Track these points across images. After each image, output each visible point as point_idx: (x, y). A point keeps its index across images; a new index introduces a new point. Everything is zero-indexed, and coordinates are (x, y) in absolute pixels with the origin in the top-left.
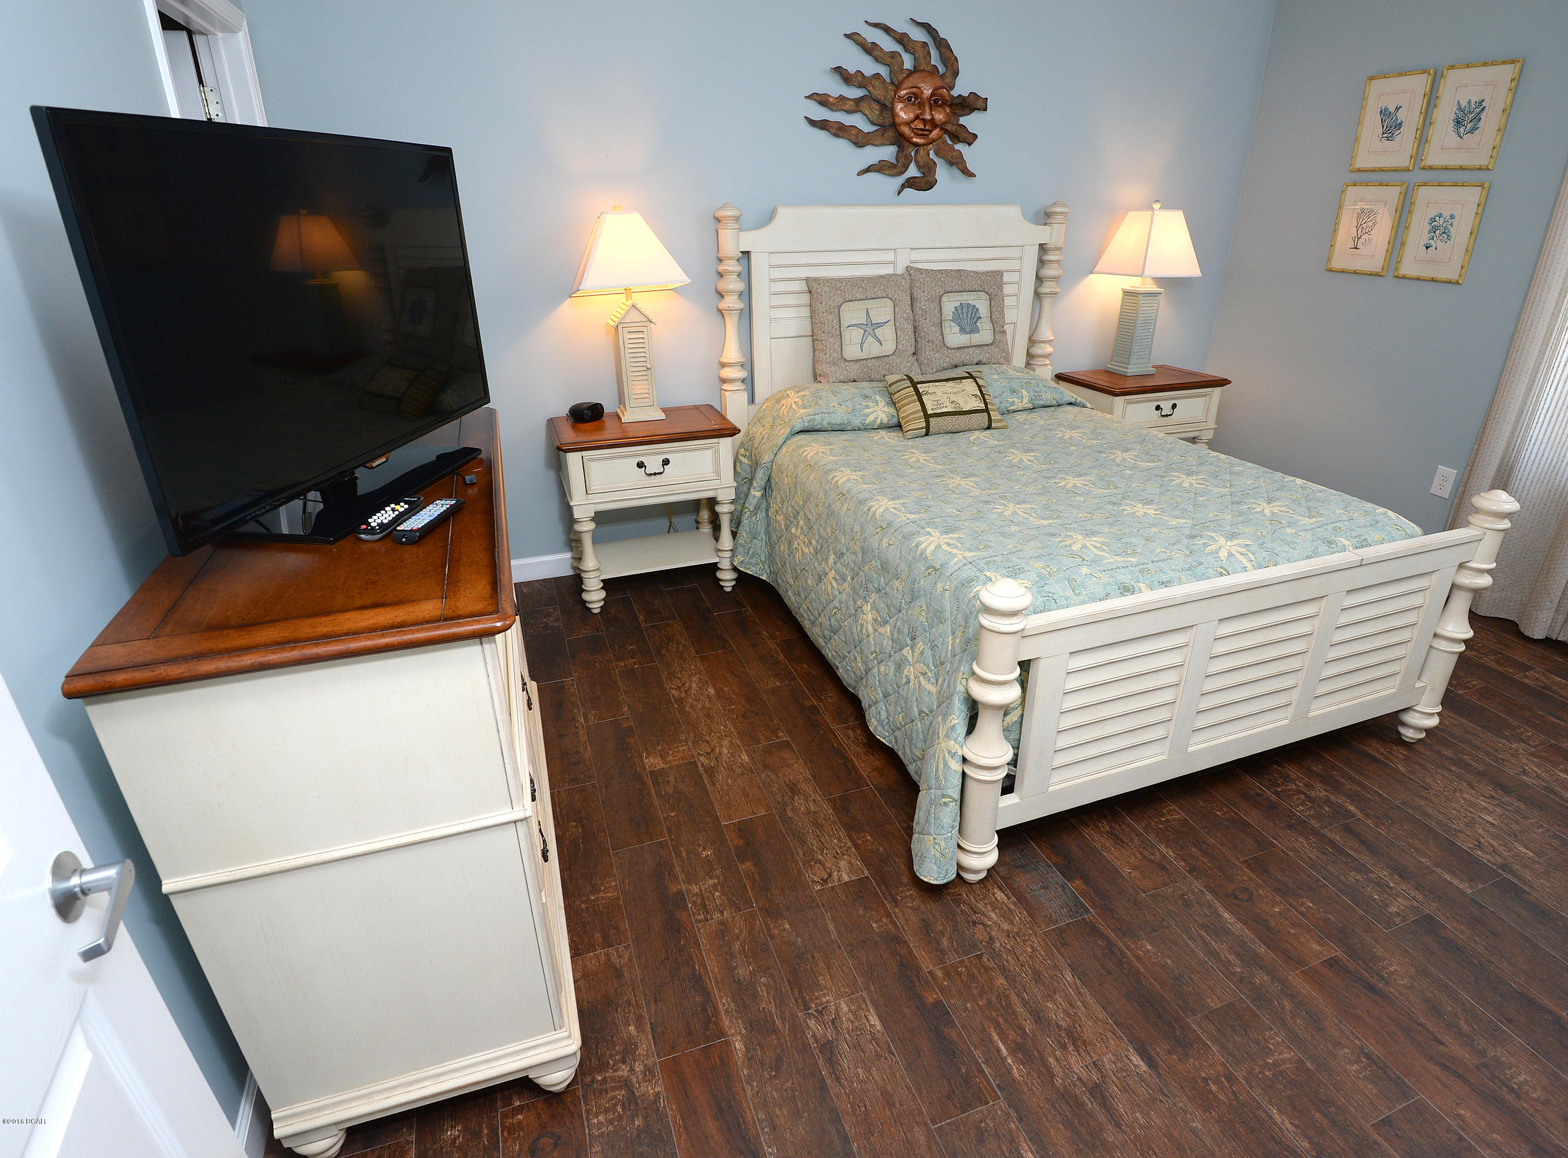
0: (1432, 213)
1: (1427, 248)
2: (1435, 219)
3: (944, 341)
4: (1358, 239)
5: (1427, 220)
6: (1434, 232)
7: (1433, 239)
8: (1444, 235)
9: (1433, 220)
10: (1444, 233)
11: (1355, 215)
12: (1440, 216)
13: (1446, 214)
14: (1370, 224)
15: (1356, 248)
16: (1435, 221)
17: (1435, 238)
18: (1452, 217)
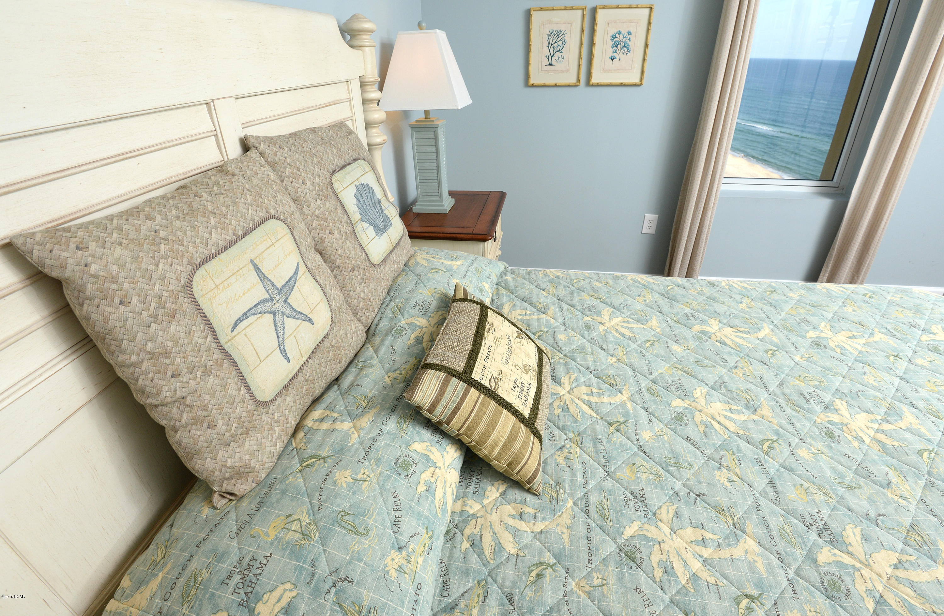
0: (613, 31)
1: (612, 60)
2: (615, 35)
3: (369, 259)
4: (552, 57)
5: (610, 38)
6: (617, 47)
7: (616, 52)
8: (625, 48)
9: (614, 37)
10: (624, 46)
11: (545, 36)
12: (620, 33)
13: (624, 32)
14: (560, 43)
15: (551, 65)
16: (616, 37)
17: (617, 51)
18: (629, 33)
